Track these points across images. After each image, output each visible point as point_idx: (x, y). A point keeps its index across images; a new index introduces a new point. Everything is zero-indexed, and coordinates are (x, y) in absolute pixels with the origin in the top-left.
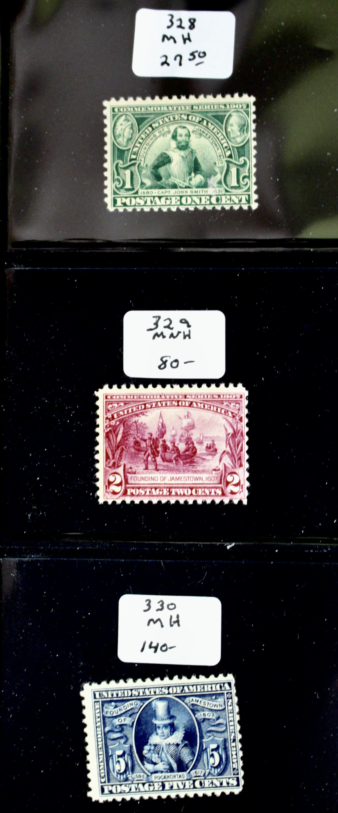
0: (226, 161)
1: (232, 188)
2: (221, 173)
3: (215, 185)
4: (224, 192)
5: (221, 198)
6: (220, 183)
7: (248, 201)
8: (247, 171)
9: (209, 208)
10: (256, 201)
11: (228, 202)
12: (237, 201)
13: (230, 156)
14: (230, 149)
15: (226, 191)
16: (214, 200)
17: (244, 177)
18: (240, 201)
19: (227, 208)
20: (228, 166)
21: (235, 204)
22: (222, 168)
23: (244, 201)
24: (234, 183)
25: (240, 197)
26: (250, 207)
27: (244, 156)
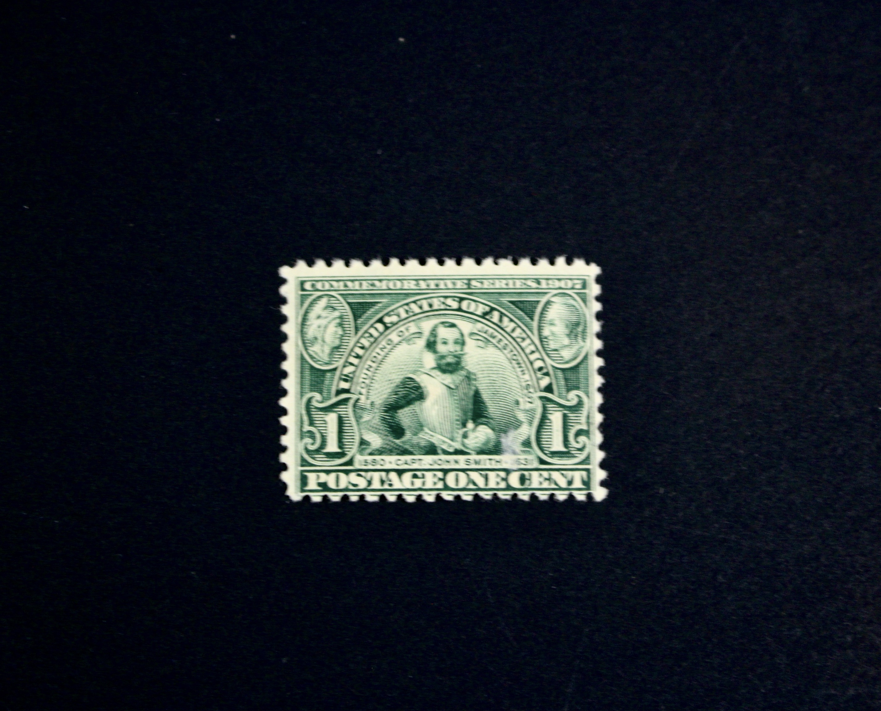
0: (541, 398)
1: (554, 454)
2: (531, 423)
3: (518, 448)
4: (536, 465)
5: (530, 475)
6: (527, 444)
7: (587, 484)
8: (583, 419)
9: (505, 496)
10: (603, 484)
11: (546, 485)
12: (563, 483)
13: (549, 389)
14: (547, 374)
15: (542, 462)
16: (514, 480)
17: (579, 433)
18: (570, 483)
19: (543, 496)
20: (545, 409)
21: (560, 489)
22: (531, 412)
23: (577, 484)
24: (557, 445)
25: (570, 474)
26: (589, 496)
27: (577, 388)
